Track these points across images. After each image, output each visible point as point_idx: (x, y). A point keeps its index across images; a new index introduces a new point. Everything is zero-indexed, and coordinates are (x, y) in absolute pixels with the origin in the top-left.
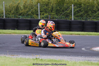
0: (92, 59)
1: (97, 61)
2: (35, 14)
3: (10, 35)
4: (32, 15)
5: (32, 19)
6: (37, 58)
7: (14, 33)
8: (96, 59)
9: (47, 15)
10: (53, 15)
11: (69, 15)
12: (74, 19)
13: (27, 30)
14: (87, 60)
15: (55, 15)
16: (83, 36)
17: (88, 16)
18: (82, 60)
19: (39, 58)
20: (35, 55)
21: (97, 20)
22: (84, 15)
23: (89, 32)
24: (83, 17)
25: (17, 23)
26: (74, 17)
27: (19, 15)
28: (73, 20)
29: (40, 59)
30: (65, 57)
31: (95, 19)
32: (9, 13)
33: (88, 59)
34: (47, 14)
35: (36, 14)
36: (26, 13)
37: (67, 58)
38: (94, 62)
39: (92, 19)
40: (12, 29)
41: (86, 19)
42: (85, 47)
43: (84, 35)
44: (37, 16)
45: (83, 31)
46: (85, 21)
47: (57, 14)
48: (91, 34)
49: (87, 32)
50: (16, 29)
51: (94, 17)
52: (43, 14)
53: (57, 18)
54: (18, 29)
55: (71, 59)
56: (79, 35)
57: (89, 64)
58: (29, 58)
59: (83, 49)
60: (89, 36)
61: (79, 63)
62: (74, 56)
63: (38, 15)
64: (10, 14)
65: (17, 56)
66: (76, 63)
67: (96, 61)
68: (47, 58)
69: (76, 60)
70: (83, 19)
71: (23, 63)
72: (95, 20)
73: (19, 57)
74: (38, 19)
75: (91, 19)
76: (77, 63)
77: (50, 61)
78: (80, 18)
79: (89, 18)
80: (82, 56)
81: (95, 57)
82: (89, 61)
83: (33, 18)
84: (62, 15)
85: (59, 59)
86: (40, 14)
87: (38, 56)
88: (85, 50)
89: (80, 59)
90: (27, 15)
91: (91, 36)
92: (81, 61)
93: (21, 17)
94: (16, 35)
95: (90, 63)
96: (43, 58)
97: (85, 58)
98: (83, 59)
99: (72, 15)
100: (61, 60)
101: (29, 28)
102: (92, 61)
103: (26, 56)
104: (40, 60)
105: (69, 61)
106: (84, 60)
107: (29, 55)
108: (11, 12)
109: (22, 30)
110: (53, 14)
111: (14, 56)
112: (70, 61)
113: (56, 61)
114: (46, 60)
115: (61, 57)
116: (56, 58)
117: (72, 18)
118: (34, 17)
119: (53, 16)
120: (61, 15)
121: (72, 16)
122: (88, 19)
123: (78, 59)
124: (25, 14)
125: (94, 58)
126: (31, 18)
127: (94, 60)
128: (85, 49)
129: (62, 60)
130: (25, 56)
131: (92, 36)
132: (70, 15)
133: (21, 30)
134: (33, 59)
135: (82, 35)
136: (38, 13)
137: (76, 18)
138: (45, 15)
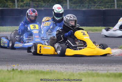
0: (99, 69)
1: (106, 70)
2: (10, 1)
4: (5, 2)
5: (5, 8)
6: (13, 69)
8: (104, 67)
9: (29, 2)
12: (70, 8)
14: (90, 70)
15: (41, 1)
17: (91, 3)
18: (83, 70)
19: (17, 69)
20: (12, 64)
21: (105, 7)
23: (93, 26)
24: (84, 3)
26: (69, 4)
28: (68, 8)
29: (19, 70)
30: (57, 66)
31: (102, 6)
33: (93, 69)
37: (61, 68)
38: (101, 72)
39: (98, 7)
41: (89, 6)
44: (12, 3)
46: (86, 9)
48: (96, 30)
49: (91, 26)
51: (100, 3)
52: (22, 1)
53: (44, 6)
55: (66, 70)
57: (93, 76)
60: (93, 33)
61: (78, 75)
62: (71, 64)
63: (14, 2)
66: (73, 75)
67: (104, 70)
68: (29, 69)
69: (73, 71)
70: (83, 6)
72: (103, 8)
74: (14, 8)
75: (95, 6)
76: (75, 75)
77: (35, 72)
78: (80, 6)
79: (93, 4)
80: (83, 63)
81: (103, 65)
82: (94, 72)
83: (7, 7)
85: (48, 70)
86: (18, 1)
87: (15, 66)
89: (80, 69)
91: (96, 32)
92: (82, 72)
95: (95, 75)
96: (23, 68)
97: (87, 67)
98: (84, 68)
100: (51, 71)
102: (98, 71)
104: (19, 72)
105: (63, 71)
106: (86, 69)
112: (65, 73)
113: (44, 72)
114: (28, 72)
115: (51, 66)
116: (43, 68)
117: (67, 6)
118: (9, 6)
119: (37, 3)
120: (50, 2)
121: (67, 2)
122: (92, 6)
123: (77, 69)
125: (101, 67)
126: (3, 7)
127: (102, 69)
129: (53, 71)
131: (98, 32)
132: (64, 2)
134: (8, 70)
137: (74, 5)
138: (24, 2)
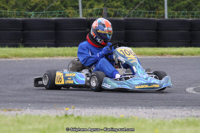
2: (71, 6)
3: (7, 60)
4: (63, 8)
6: (66, 115)
7: (16, 56)
10: (117, 7)
11: (156, 5)
13: (49, 46)
14: (194, 116)
15: (121, 7)
16: (192, 57)
18: (182, 117)
22: (196, 4)
24: (194, 9)
25: (22, 30)
27: (30, 10)
28: (166, 17)
29: (76, 116)
32: (3, 5)
34: (100, 6)
35: (73, 7)
36: (48, 5)
37: (145, 113)
40: (10, 46)
42: (195, 85)
43: (193, 55)
44: (75, 9)
45: (191, 46)
46: (195, 19)
47: (125, 4)
50: (21, 44)
52: (91, 6)
54: (26, 46)
55: (154, 116)
56: (182, 57)
58: (48, 116)
59: (190, 90)
63: (77, 7)
64: (7, 7)
65: (19, 110)
68: (93, 115)
69: (165, 118)
71: (30, 127)
73: (22, 114)
74: (75, 18)
77: (101, 120)
80: (184, 106)
84: (138, 6)
86: (83, 7)
87: (70, 111)
88: (194, 92)
89: (176, 114)
90: (49, 10)
92: (178, 119)
93: (33, 15)
94: (20, 59)
96: (83, 114)
97: (189, 112)
98: (184, 113)
99: (164, 7)
100: (128, 117)
101: (54, 41)
103: (42, 110)
104: (75, 119)
105: (148, 119)
106: (186, 115)
107: (49, 109)
108: (9, 3)
109: (36, 46)
110: (116, 4)
111: (13, 112)
112: (151, 120)
114: (91, 119)
115: (130, 110)
116: (116, 113)
120: (136, 8)
121: (164, 9)
123: (171, 115)
124: (44, 7)
128: (195, 90)
129: (132, 117)
130: (39, 111)
132: (160, 7)
133: (34, 48)
134: (57, 116)
135: (188, 56)
136: (77, 4)
137: (176, 12)
138: (94, 9)
